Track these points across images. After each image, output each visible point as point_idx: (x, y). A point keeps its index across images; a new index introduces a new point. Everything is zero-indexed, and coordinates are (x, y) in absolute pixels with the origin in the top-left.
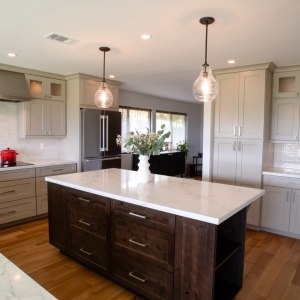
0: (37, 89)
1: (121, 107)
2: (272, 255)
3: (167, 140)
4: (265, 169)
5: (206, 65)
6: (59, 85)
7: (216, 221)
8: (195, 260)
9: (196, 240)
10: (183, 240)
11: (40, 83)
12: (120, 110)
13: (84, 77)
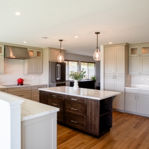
0: (31, 54)
1: (65, 60)
2: (128, 120)
3: (84, 74)
4: (126, 86)
5: (97, 48)
6: (40, 52)
7: (99, 99)
8: (93, 113)
9: (93, 106)
10: (90, 107)
11: (33, 51)
12: (65, 62)
13: (50, 49)
